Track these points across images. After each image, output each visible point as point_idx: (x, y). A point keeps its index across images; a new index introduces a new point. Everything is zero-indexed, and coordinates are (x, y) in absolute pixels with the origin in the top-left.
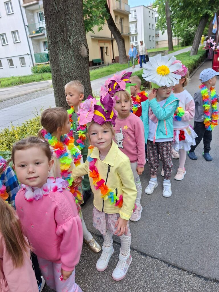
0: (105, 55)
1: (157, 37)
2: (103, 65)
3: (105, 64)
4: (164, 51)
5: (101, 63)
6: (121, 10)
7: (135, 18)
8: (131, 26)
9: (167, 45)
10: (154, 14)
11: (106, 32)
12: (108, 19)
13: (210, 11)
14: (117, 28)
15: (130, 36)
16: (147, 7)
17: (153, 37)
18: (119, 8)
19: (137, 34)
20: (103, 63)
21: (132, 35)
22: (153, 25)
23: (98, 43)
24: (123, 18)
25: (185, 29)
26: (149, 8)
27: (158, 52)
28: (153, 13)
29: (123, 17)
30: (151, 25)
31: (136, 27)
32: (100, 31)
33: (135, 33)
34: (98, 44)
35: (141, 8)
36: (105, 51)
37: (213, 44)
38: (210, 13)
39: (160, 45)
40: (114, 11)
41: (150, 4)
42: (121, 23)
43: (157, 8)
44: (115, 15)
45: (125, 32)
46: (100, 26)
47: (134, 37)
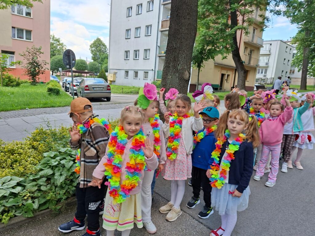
0: (225, 82)
1: (292, 74)
2: (220, 91)
5: (219, 88)
6: (252, 42)
7: (270, 51)
8: (261, 58)
10: (292, 50)
11: (230, 61)
15: (258, 68)
16: (285, 43)
17: (287, 72)
19: (268, 67)
20: (221, 89)
21: (260, 67)
22: (289, 61)
23: (220, 70)
24: (253, 50)
26: (289, 43)
28: (291, 49)
30: (287, 60)
31: (268, 60)
32: (224, 59)
33: (265, 66)
34: (220, 71)
35: (277, 42)
36: (226, 78)
39: (294, 82)
40: (245, 43)
42: (250, 55)
43: (297, 44)
44: (245, 47)
45: (252, 63)
46: (225, 55)
47: (263, 69)
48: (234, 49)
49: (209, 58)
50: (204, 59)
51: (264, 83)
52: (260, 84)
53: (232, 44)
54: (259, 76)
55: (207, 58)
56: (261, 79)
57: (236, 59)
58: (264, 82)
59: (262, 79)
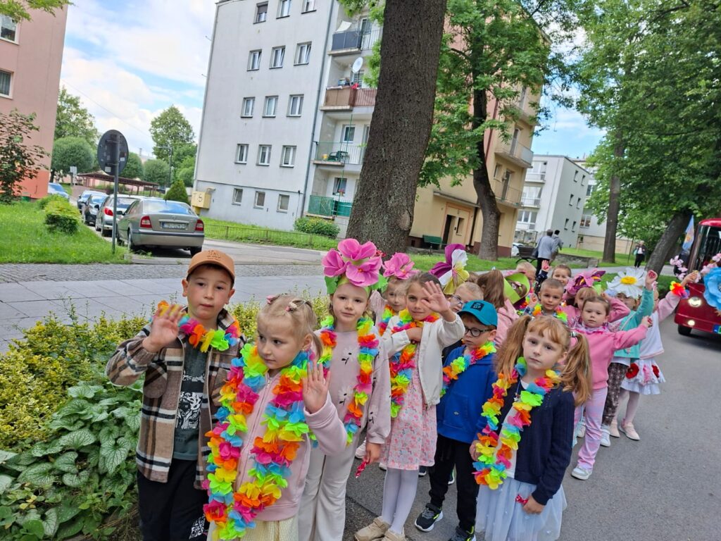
0: (453, 233)
1: (585, 226)
5: (441, 246)
6: (511, 156)
7: (542, 177)
8: (526, 189)
11: (467, 190)
14: (491, 189)
15: (519, 210)
16: (573, 162)
17: (575, 223)
18: (508, 153)
19: (538, 209)
21: (524, 208)
22: (579, 199)
23: (444, 206)
24: (512, 172)
26: (579, 164)
28: (584, 177)
29: (512, 169)
30: (575, 199)
31: (539, 195)
33: (533, 206)
34: (444, 210)
35: (559, 160)
36: (456, 226)
37: (680, 269)
39: (589, 243)
40: (497, 155)
42: (506, 181)
43: (595, 168)
44: (497, 164)
45: (509, 200)
46: (459, 176)
47: (529, 212)
48: (477, 167)
51: (530, 241)
52: (523, 243)
53: (475, 157)
54: (521, 226)
56: (524, 233)
57: (482, 187)
58: (530, 239)
59: (526, 234)
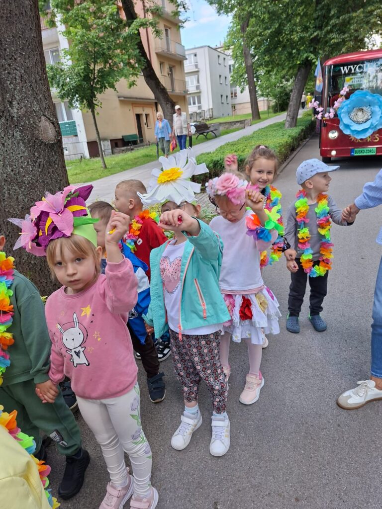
0: (144, 127)
1: (234, 98)
2: (141, 144)
3: (145, 143)
4: (244, 120)
5: (139, 141)
6: (169, 53)
7: (196, 66)
8: (187, 79)
9: (249, 111)
10: (226, 59)
11: (143, 89)
12: (143, 67)
13: (312, 56)
14: (160, 83)
15: (188, 96)
16: (215, 49)
17: (227, 97)
18: (166, 50)
19: (200, 92)
20: (142, 141)
21: (190, 94)
22: (226, 78)
23: (130, 107)
24: (174, 66)
25: (278, 85)
26: (219, 50)
27: (233, 122)
28: (224, 59)
29: (172, 64)
30: (223, 78)
31: (198, 82)
32: (132, 87)
33: (196, 91)
34: (131, 110)
35: (204, 50)
36: (145, 121)
37: (317, 110)
38: (313, 59)
39: (240, 109)
40: (158, 55)
41: (220, 45)
42: (171, 75)
43: (231, 51)
44: (160, 62)
45: (178, 90)
46: (132, 78)
47: (194, 97)
48: (143, 65)
49: (105, 87)
50: (96, 89)
51: (201, 119)
52: (197, 122)
53: (139, 57)
54: (192, 109)
55: (101, 88)
56: (195, 114)
57: (153, 82)
58: (201, 117)
59: (197, 114)
